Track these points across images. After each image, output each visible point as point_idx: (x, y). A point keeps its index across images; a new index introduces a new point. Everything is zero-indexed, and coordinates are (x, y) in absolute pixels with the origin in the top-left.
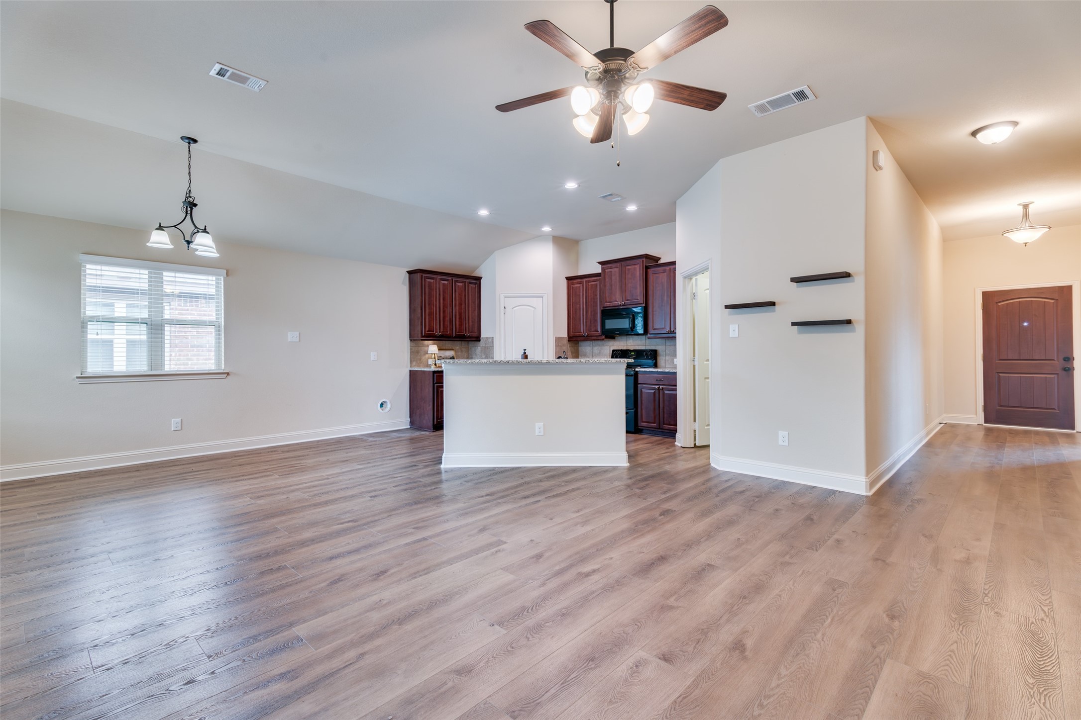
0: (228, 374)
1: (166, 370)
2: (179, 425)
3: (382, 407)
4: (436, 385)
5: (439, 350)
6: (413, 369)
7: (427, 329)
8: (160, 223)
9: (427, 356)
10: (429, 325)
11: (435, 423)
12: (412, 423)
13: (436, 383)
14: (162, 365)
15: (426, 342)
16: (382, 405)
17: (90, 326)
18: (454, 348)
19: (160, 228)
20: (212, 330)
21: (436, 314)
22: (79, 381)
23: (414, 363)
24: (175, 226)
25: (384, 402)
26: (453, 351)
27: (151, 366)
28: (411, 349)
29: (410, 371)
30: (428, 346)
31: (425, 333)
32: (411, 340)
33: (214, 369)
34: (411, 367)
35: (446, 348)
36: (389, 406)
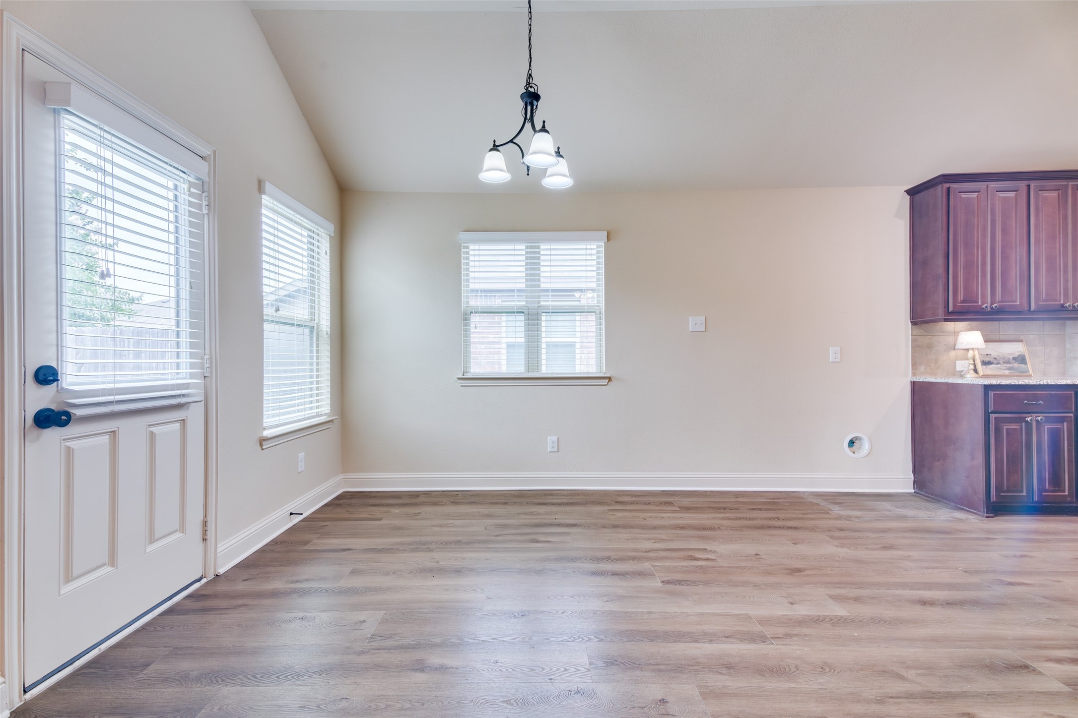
0: (610, 379)
1: (543, 372)
2: (556, 445)
3: (852, 446)
4: (993, 416)
5: (986, 341)
6: (921, 379)
7: (961, 297)
8: (494, 141)
9: (953, 353)
10: (966, 288)
11: (993, 498)
12: (919, 483)
13: (993, 412)
14: (538, 366)
15: (951, 326)
16: (852, 443)
17: (475, 319)
18: (1022, 338)
19: (495, 148)
20: (592, 317)
21: (984, 264)
22: (460, 383)
23: (922, 369)
24: (511, 141)
25: (857, 438)
26: (1020, 343)
27: (529, 368)
28: (913, 341)
29: (914, 384)
30: (956, 334)
31: (954, 305)
32: (914, 323)
33: (595, 371)
34: (914, 374)
35: (1003, 338)
36: (866, 446)
